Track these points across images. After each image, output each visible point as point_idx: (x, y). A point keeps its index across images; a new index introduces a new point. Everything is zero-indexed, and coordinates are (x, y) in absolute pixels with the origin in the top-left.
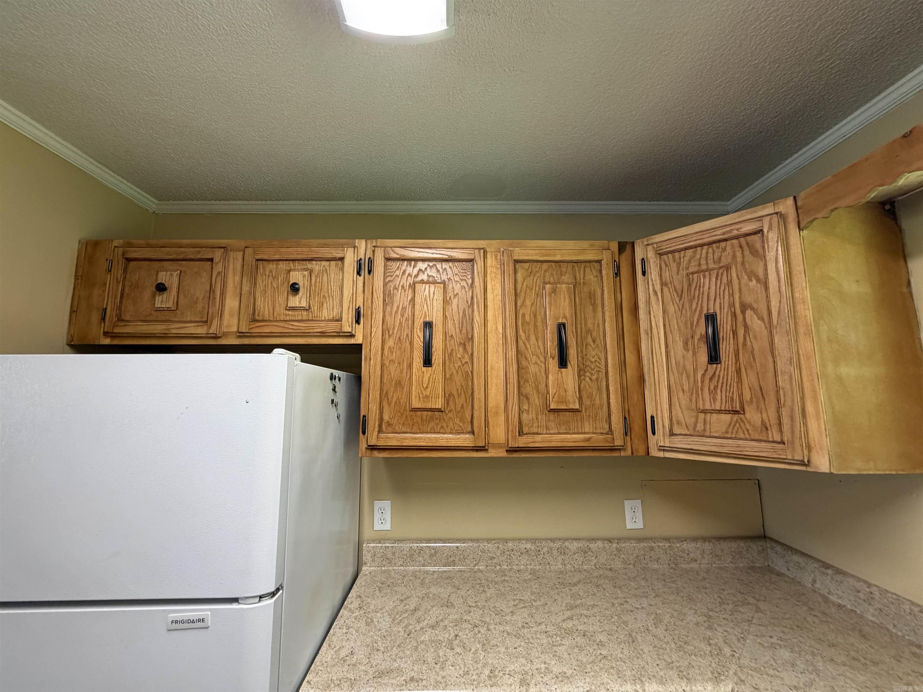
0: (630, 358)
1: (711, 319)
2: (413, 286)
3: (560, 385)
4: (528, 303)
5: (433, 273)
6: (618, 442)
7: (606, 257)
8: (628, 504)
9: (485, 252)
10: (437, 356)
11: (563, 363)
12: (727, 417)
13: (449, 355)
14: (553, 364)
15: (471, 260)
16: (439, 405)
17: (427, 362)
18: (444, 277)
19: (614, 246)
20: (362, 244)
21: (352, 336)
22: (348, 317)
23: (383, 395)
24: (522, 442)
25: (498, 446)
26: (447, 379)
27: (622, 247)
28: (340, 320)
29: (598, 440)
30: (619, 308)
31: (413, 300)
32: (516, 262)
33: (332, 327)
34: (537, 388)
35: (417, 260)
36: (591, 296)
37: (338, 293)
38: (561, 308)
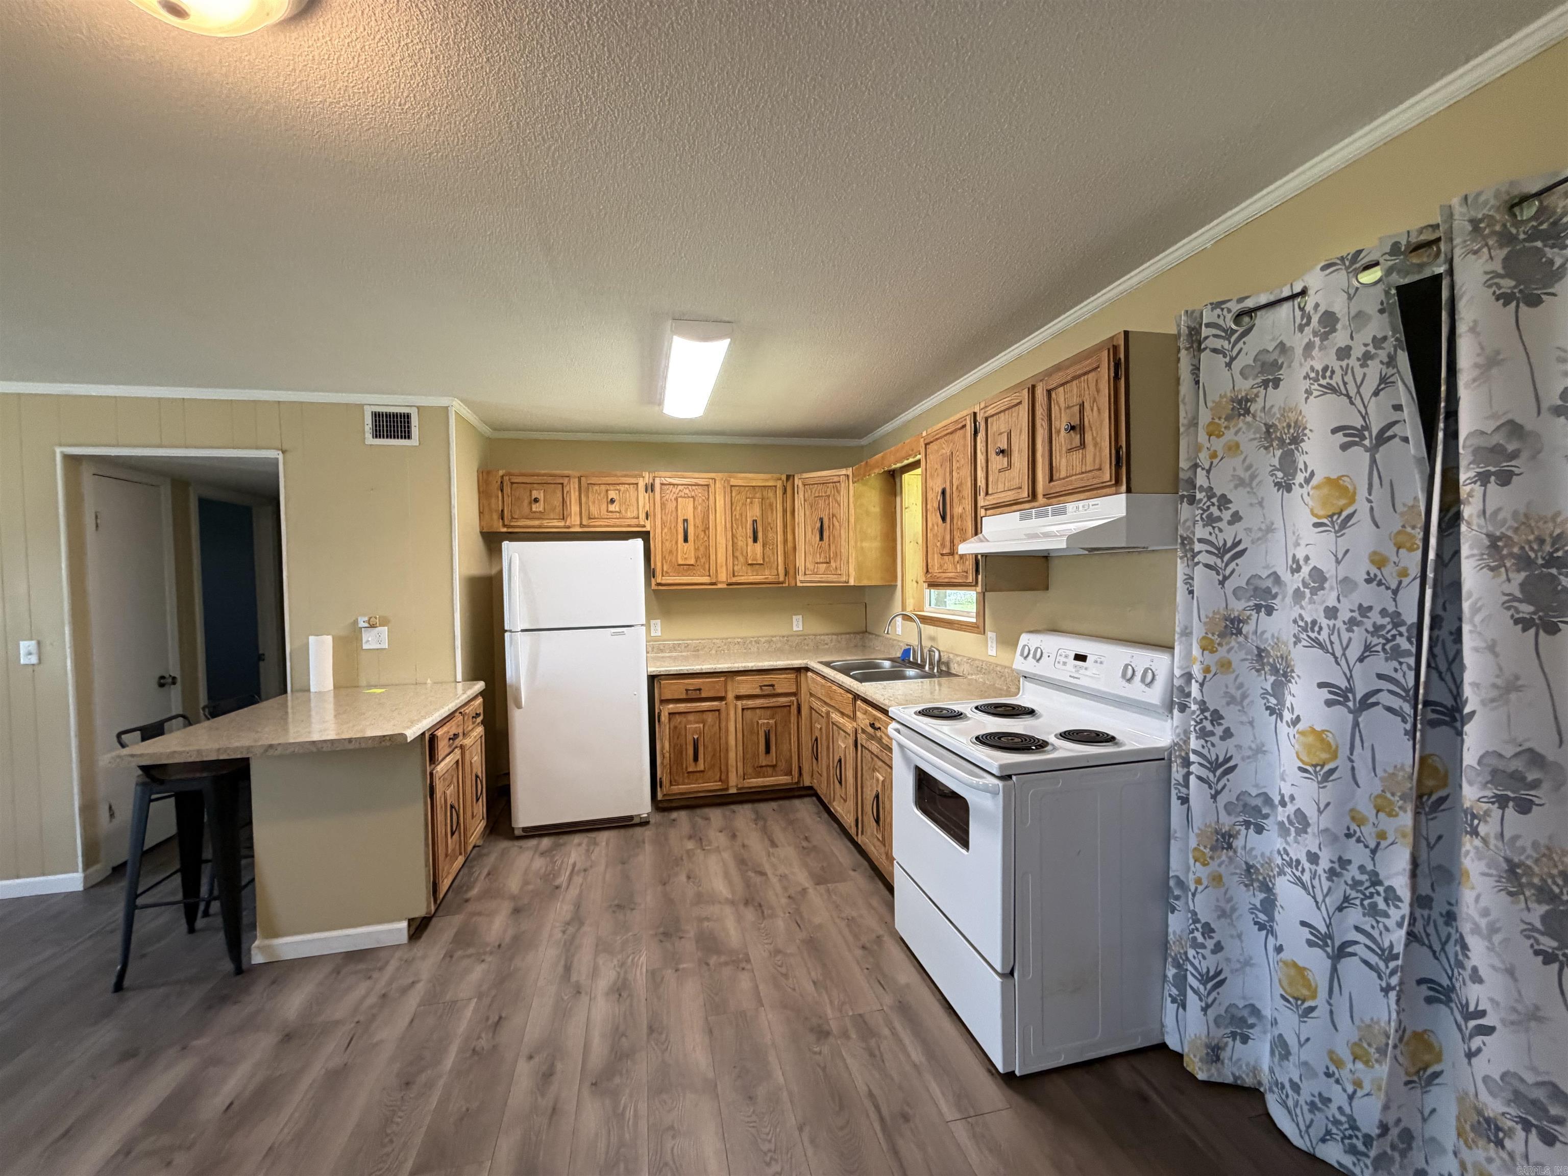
0: (790, 537)
1: (821, 520)
2: (676, 499)
3: (753, 551)
4: (738, 508)
5: (687, 491)
6: (781, 579)
7: (779, 484)
8: (794, 618)
9: (715, 480)
10: (691, 537)
11: (755, 540)
12: (825, 565)
13: (697, 537)
14: (750, 541)
15: (708, 485)
16: (692, 562)
17: (686, 540)
18: (693, 494)
19: (784, 477)
20: (646, 475)
21: (644, 526)
22: (642, 516)
23: (663, 558)
24: (734, 580)
25: (723, 582)
26: (697, 549)
27: (788, 477)
28: (638, 518)
29: (771, 578)
30: (785, 511)
31: (677, 507)
32: (732, 486)
33: (634, 522)
34: (742, 554)
35: (678, 485)
36: (771, 505)
37: (635, 505)
38: (755, 512)
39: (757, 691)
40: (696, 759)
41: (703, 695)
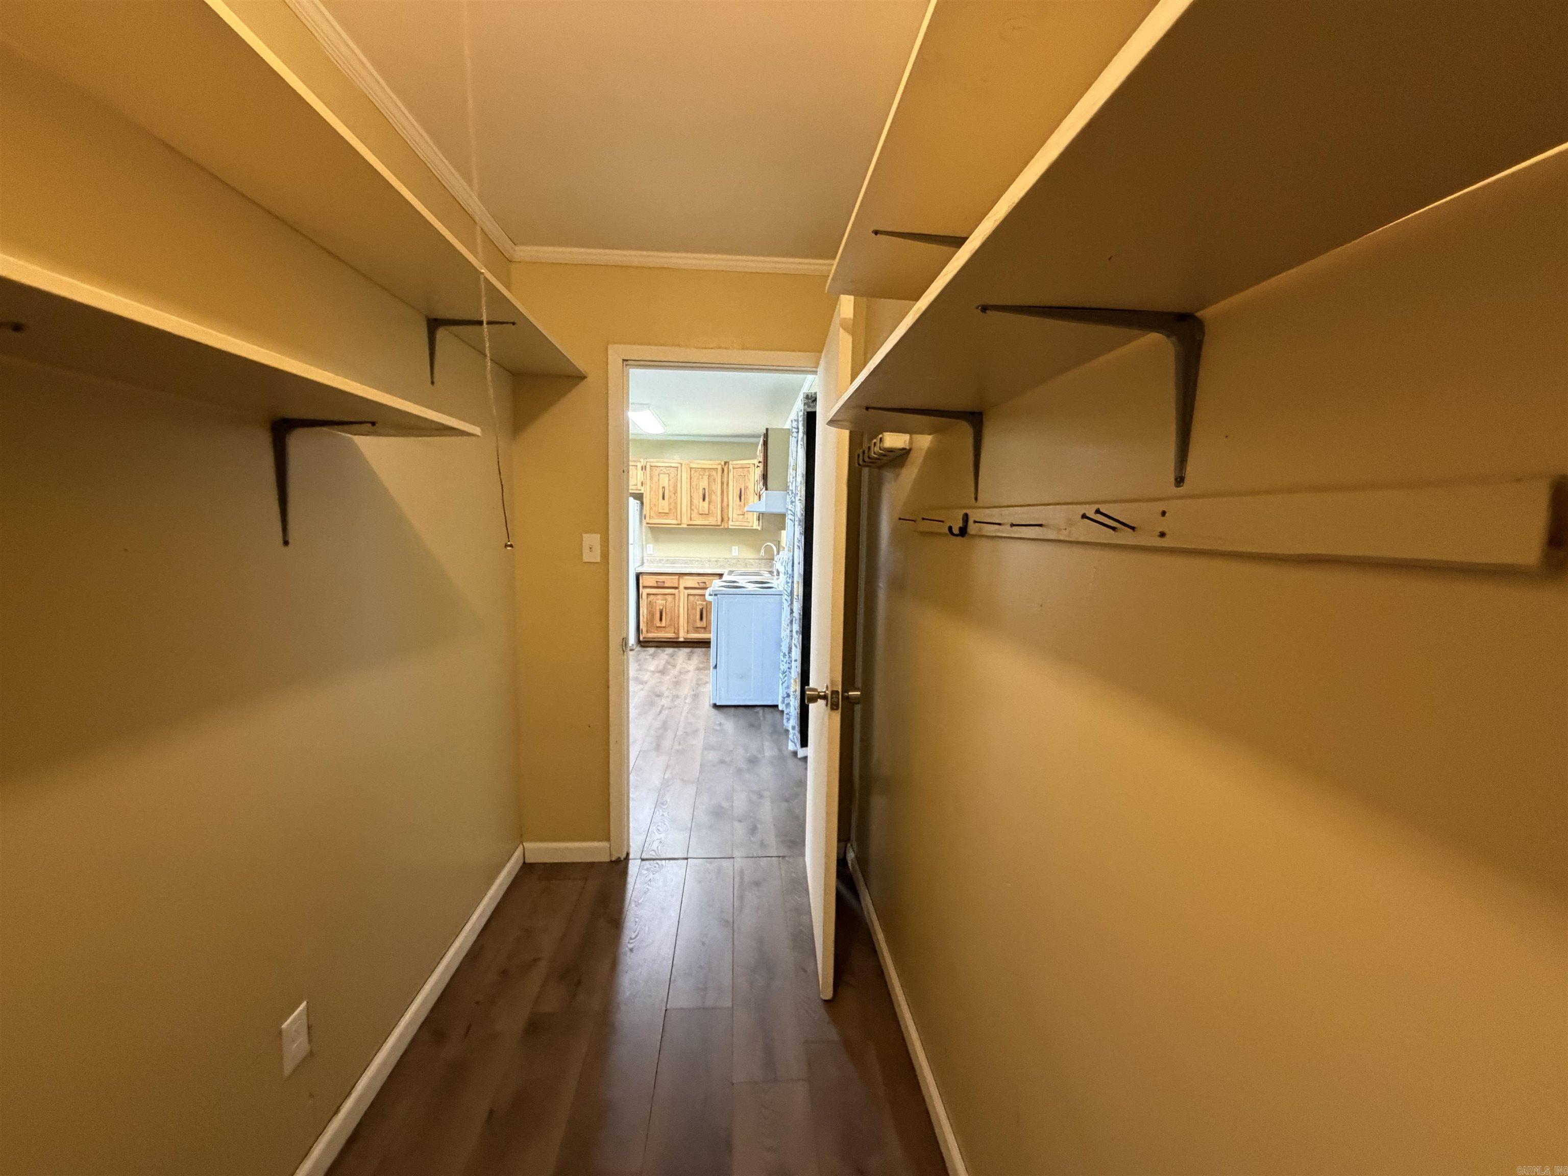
0: (725, 499)
2: (659, 475)
3: (703, 507)
4: (694, 481)
5: (665, 470)
6: (719, 523)
7: (719, 467)
8: (733, 547)
9: (681, 464)
10: (666, 497)
11: (704, 500)
12: (742, 516)
13: (670, 497)
14: (701, 500)
15: (677, 467)
16: (667, 511)
17: (663, 498)
18: (668, 472)
19: (723, 463)
20: (642, 460)
21: (640, 490)
22: (639, 484)
23: (651, 508)
24: (691, 523)
25: (685, 524)
26: (670, 504)
27: (725, 463)
28: (637, 485)
29: (713, 523)
30: (722, 483)
31: (659, 480)
32: (691, 468)
34: (696, 508)
35: (660, 467)
36: (714, 480)
37: (635, 477)
38: (704, 483)
39: (697, 586)
40: (661, 619)
41: (666, 585)
